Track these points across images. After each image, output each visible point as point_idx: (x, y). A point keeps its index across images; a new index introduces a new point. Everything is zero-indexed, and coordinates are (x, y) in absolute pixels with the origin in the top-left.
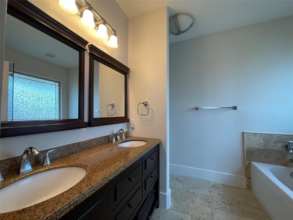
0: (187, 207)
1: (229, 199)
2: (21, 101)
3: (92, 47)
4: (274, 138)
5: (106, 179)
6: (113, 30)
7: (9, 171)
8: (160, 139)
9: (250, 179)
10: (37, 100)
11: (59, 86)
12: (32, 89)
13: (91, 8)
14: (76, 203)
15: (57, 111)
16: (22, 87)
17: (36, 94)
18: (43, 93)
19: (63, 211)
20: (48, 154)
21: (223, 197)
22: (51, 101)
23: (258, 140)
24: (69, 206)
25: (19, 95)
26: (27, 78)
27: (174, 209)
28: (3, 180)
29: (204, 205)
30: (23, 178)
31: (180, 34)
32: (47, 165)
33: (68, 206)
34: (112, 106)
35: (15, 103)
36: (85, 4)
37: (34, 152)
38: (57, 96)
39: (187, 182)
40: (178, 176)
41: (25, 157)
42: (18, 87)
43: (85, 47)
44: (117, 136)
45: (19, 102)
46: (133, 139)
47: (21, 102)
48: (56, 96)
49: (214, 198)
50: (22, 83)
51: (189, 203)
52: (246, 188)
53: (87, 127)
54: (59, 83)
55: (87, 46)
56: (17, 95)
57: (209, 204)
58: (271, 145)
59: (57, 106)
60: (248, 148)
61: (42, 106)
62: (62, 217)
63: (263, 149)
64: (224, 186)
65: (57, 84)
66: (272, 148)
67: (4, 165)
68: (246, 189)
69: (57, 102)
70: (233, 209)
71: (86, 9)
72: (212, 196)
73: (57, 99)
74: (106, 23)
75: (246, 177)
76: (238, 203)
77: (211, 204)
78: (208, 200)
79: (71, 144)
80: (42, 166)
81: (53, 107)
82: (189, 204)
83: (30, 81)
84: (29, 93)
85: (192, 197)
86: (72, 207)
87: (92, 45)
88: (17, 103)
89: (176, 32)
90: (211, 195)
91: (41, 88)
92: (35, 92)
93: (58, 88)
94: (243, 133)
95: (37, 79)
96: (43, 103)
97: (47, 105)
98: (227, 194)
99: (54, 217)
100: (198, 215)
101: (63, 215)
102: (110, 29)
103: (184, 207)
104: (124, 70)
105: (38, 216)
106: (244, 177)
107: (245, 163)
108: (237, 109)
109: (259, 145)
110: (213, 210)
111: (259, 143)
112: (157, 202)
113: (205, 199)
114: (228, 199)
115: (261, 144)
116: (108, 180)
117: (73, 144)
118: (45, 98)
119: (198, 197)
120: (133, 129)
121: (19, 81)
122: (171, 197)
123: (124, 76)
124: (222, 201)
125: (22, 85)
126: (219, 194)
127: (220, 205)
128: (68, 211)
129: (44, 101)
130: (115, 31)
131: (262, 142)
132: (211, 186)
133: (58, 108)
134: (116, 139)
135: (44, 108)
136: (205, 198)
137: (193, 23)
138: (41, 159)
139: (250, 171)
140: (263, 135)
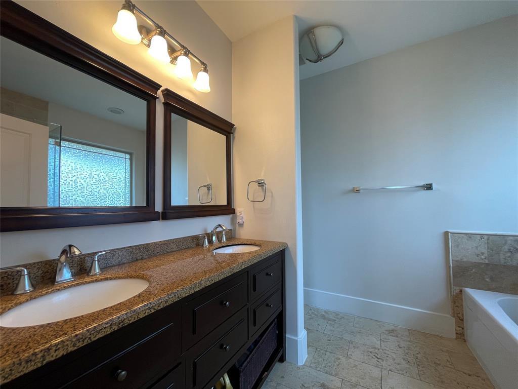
0: (335, 364)
1: (418, 355)
2: (74, 184)
3: (168, 94)
4: (509, 242)
5: (175, 296)
6: (202, 63)
7: (42, 280)
8: (284, 242)
9: (462, 320)
10: (97, 183)
11: (131, 159)
12: (89, 165)
13: (163, 33)
14: (122, 322)
15: (127, 199)
16: (75, 164)
17: (95, 173)
18: (105, 171)
19: (101, 330)
20: (98, 258)
21: (406, 351)
22: (118, 184)
23: (477, 247)
24: (111, 325)
25: (70, 175)
26: (81, 149)
27: (312, 365)
28: (32, 289)
29: (367, 362)
30: (59, 290)
31: (321, 60)
32: (96, 275)
33: (109, 325)
34: (208, 188)
35: (65, 188)
36: (154, 27)
37: (75, 252)
38: (128, 175)
39: (340, 322)
40: (325, 312)
41: (63, 258)
42: (69, 162)
43: (156, 94)
44: (212, 237)
45: (71, 186)
46: (240, 243)
47: (73, 186)
48: (125, 176)
49: (387, 352)
50: (75, 156)
51: (341, 357)
52: (455, 337)
53: (159, 220)
54: (131, 154)
55: (159, 92)
56: (68, 175)
57: (378, 361)
58: (502, 257)
59: (127, 191)
60: (457, 261)
61: (105, 191)
62: (98, 339)
63: (487, 264)
64: (411, 332)
65: (128, 156)
66: (505, 263)
67: (35, 270)
68: (456, 339)
69: (128, 184)
70: (424, 372)
71: (155, 35)
72: (385, 348)
73: (128, 180)
74: (189, 53)
75: (454, 317)
76: (435, 363)
77: (382, 363)
78: (376, 355)
79: (134, 246)
80: (88, 275)
81: (121, 193)
82: (340, 359)
83: (86, 152)
84: (85, 171)
85: (347, 348)
86: (115, 328)
87: (167, 90)
88: (68, 187)
89: (314, 57)
90: (383, 347)
91: (103, 164)
92: (94, 170)
93: (129, 162)
94: (446, 234)
95: (96, 148)
96: (105, 187)
97: (111, 190)
98: (415, 346)
99: (86, 336)
100: (353, 379)
101: (100, 336)
102: (197, 62)
103: (330, 364)
104: (224, 128)
105: (66, 332)
106: (449, 316)
107: (452, 290)
108: (432, 189)
109: (478, 255)
110: (385, 372)
111: (477, 252)
112: (282, 350)
113: (371, 352)
114: (416, 355)
115: (483, 254)
116: (178, 298)
117: (138, 246)
118: (109, 179)
119: (357, 348)
120: (241, 225)
121: (70, 153)
122: (309, 346)
123: (225, 137)
124: (403, 358)
125: (74, 159)
126: (399, 346)
127: (398, 364)
128: (109, 331)
129: (107, 184)
130: (205, 65)
131: (485, 251)
132: (386, 331)
133: (128, 195)
134: (211, 242)
135: (107, 195)
136: (371, 350)
137: (343, 39)
138: (88, 265)
139: (462, 305)
140: (486, 237)
